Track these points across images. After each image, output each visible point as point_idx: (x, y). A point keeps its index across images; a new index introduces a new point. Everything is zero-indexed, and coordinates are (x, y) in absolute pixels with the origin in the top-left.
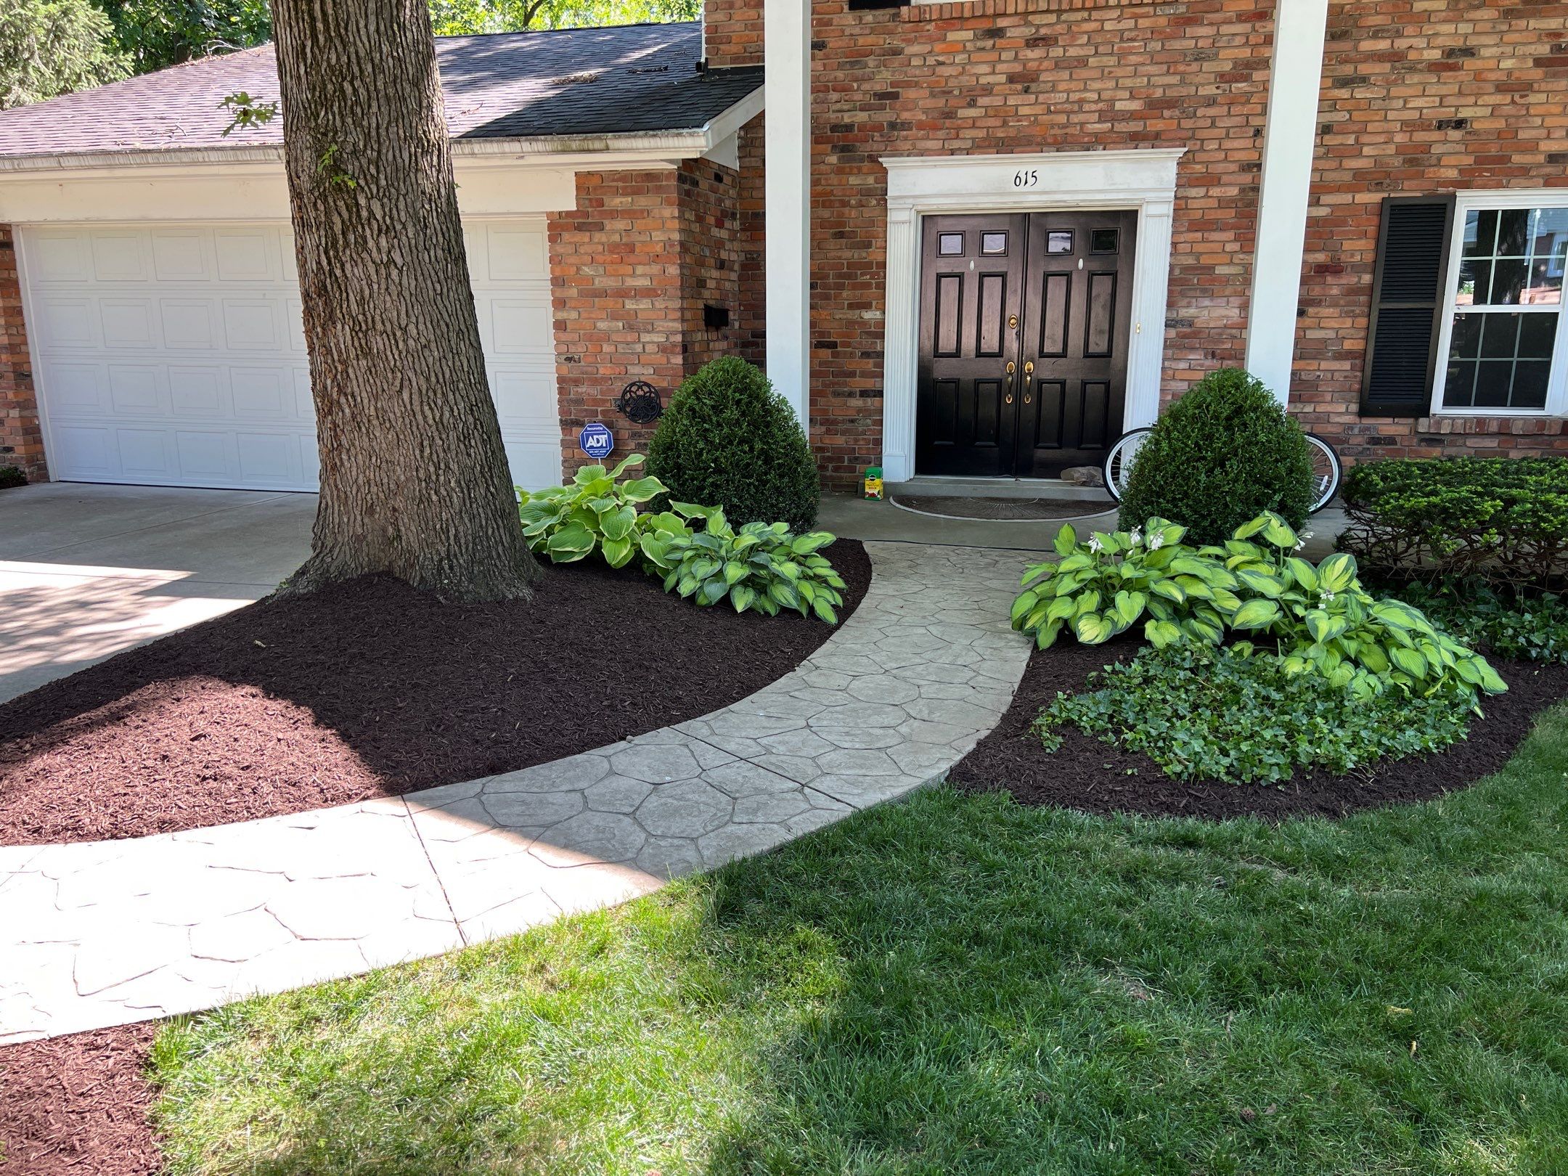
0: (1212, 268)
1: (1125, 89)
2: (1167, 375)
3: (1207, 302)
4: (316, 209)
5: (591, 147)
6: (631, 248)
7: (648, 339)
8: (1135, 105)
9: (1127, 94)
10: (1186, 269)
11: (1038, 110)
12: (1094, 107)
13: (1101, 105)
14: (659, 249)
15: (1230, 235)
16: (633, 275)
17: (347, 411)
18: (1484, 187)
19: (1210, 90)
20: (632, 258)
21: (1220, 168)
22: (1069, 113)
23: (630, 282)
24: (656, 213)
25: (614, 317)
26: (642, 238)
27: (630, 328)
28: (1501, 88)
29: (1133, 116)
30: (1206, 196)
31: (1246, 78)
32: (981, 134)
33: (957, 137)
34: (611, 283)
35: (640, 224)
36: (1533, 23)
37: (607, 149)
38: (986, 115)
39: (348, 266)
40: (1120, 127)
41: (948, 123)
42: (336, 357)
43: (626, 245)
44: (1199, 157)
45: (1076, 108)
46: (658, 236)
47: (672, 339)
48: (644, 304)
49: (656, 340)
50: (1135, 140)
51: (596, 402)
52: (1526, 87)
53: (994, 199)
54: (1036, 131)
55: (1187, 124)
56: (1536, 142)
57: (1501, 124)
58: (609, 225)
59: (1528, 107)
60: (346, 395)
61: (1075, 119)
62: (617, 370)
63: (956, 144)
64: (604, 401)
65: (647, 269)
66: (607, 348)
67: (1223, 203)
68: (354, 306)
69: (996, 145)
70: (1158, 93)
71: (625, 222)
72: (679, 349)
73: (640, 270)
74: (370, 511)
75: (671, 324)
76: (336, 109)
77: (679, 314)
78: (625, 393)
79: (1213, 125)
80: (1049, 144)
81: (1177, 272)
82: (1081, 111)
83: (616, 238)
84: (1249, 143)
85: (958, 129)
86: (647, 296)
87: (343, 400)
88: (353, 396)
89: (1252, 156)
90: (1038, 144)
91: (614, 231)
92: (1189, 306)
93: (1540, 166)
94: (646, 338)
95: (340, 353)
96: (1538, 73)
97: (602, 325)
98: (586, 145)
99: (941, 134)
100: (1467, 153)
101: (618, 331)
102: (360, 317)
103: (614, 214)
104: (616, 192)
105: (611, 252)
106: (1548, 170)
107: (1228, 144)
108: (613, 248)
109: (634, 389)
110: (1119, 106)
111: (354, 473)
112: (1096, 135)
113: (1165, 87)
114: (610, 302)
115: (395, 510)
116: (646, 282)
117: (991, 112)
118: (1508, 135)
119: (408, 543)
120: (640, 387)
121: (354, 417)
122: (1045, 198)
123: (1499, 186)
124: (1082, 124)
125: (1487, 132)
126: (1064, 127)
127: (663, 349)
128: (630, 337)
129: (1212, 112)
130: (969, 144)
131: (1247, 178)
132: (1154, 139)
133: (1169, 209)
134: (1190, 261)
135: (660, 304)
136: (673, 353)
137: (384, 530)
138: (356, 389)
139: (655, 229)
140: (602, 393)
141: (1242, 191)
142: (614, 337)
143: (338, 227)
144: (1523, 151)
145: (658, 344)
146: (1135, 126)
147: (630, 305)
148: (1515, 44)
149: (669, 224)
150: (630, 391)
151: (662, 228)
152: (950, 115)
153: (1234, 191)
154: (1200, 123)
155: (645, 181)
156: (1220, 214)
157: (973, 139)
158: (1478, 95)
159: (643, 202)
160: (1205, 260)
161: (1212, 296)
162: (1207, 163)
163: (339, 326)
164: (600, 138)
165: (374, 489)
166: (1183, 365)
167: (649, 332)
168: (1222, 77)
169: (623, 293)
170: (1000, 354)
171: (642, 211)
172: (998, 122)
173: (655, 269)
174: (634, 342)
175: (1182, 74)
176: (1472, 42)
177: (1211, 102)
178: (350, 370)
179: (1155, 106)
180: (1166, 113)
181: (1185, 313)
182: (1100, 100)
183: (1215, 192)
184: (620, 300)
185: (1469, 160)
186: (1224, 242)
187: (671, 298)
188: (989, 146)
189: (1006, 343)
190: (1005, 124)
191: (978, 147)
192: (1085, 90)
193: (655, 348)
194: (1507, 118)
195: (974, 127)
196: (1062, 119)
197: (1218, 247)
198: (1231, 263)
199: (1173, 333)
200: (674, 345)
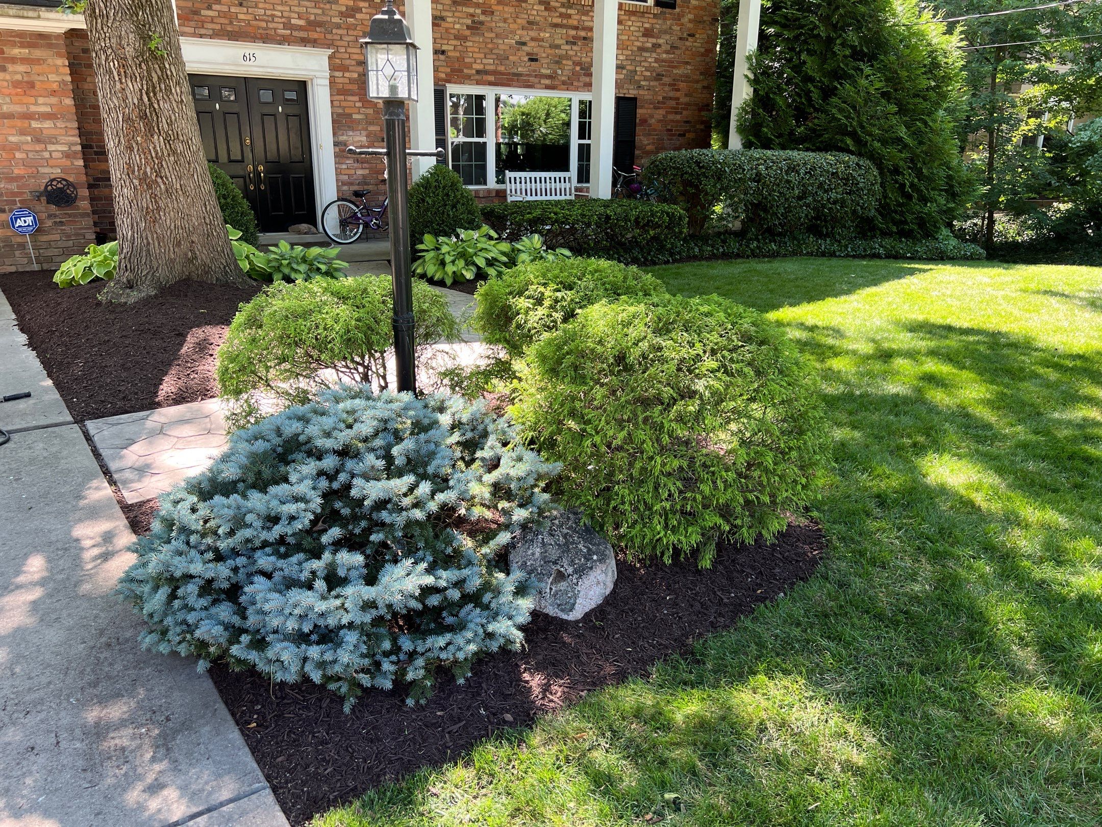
0: (350, 115)
1: (295, 12)
2: (338, 172)
3: (351, 133)
4: (141, 68)
5: (25, 14)
6: (32, 85)
7: (53, 149)
8: (301, 23)
9: (296, 16)
10: (339, 115)
11: (249, 17)
12: (280, 20)
13: (283, 20)
14: (55, 86)
15: (356, 98)
16: (36, 104)
17: (162, 186)
18: (455, 83)
19: (336, 20)
20: (33, 92)
21: (348, 62)
22: (267, 22)
23: (33, 109)
24: (50, 61)
25: (22, 133)
26: (41, 78)
27: (38, 140)
28: (456, 38)
29: (300, 28)
30: (343, 77)
31: (353, 16)
32: (218, 27)
33: (203, 27)
34: (18, 109)
35: (36, 68)
36: (465, 9)
37: (39, 17)
38: (219, 16)
39: (161, 103)
40: (295, 33)
41: (196, 17)
42: (154, 155)
43: (27, 82)
44: (337, 55)
45: (270, 19)
46: (52, 77)
47: (74, 148)
48: (48, 124)
49: (60, 149)
50: (304, 42)
51: (14, 194)
52: (465, 39)
53: (233, 68)
54: (250, 29)
55: (329, 36)
56: (471, 64)
57: (458, 54)
58: (10, 67)
59: (467, 47)
60: (162, 178)
61: (271, 25)
62: (30, 171)
63: (203, 31)
64: (21, 194)
65: (47, 100)
66: (18, 155)
67: (351, 81)
68: (166, 126)
69: (228, 35)
70: (312, 18)
71: (25, 66)
72: (80, 155)
73: (41, 100)
74: (179, 244)
75: (71, 138)
76: (148, 11)
77: (77, 131)
78: (46, 186)
79: (341, 39)
80: (258, 38)
81: (335, 116)
82: (273, 21)
83: (19, 77)
84: (358, 51)
85: (203, 22)
86: (49, 119)
87: (159, 180)
88: (167, 178)
89: (361, 58)
90: (252, 37)
91: (16, 73)
92: (343, 135)
93: (473, 75)
94: (51, 147)
95: (157, 154)
96: (468, 33)
97: (13, 139)
98: (21, 13)
99: (192, 24)
100: (447, 66)
101: (28, 143)
102: (170, 132)
103: (13, 60)
104: (13, 44)
105: (15, 87)
106: (477, 77)
107: (349, 50)
108: (16, 84)
109: (54, 183)
110: (293, 21)
111: (168, 223)
112: (283, 36)
113: (316, 15)
114: (18, 123)
115: (193, 242)
116: (48, 109)
117: (222, 15)
118: (460, 59)
119: (202, 260)
120: (58, 182)
121: (167, 190)
122: (261, 70)
123: (460, 83)
124: (275, 29)
125: (453, 57)
126: (265, 29)
127: (67, 155)
128: (38, 147)
129: (340, 32)
130: (211, 32)
131: (360, 69)
132: (314, 43)
133: (327, 82)
134: (340, 111)
135: (60, 124)
136: (75, 158)
137: (186, 254)
138: (168, 174)
139: (50, 73)
140: (18, 187)
141: (359, 75)
142: (25, 147)
143: (155, 79)
144: (467, 68)
145: (62, 152)
146: (303, 34)
147: (34, 124)
148: (459, 18)
149: (62, 70)
150: (51, 185)
151: (57, 73)
152: (196, 12)
153: (355, 75)
154: (336, 37)
155: (40, 39)
156: (350, 87)
157: (213, 30)
158: (449, 40)
159: (37, 53)
160: (347, 111)
161: (353, 130)
162: (341, 59)
163: (156, 137)
164: (35, 10)
165: (181, 231)
166: (344, 166)
167: (53, 144)
168: (341, 14)
169: (29, 116)
170: (242, 161)
171: (39, 60)
172: (227, 22)
173: (54, 100)
174: (42, 151)
175: (323, 9)
176: (444, 14)
177: (338, 26)
178: (164, 163)
179: (313, 25)
180: (318, 29)
181: (343, 138)
182: (282, 17)
183: (347, 75)
184: (27, 121)
185: (449, 70)
186: (355, 102)
187: (68, 120)
188: (223, 35)
189: (245, 155)
190: (231, 23)
191: (215, 35)
192: (274, 9)
193: (60, 155)
194: (460, 51)
195: (212, 22)
196: (264, 24)
197: (352, 104)
198: (359, 113)
199: (337, 150)
200: (75, 153)
